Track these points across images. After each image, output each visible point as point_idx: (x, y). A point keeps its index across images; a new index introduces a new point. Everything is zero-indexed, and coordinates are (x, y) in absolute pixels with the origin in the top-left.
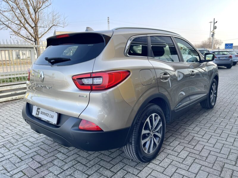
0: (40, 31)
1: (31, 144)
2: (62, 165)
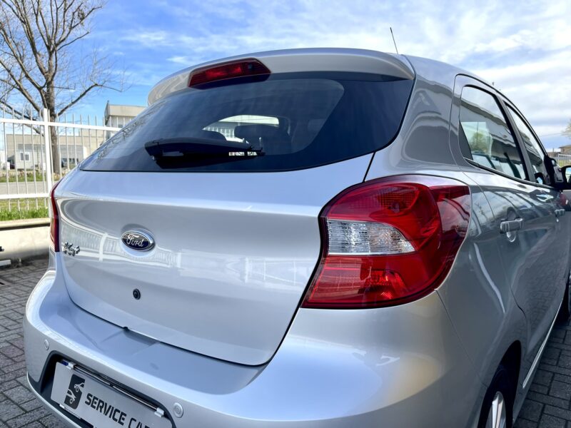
0: (60, 98)
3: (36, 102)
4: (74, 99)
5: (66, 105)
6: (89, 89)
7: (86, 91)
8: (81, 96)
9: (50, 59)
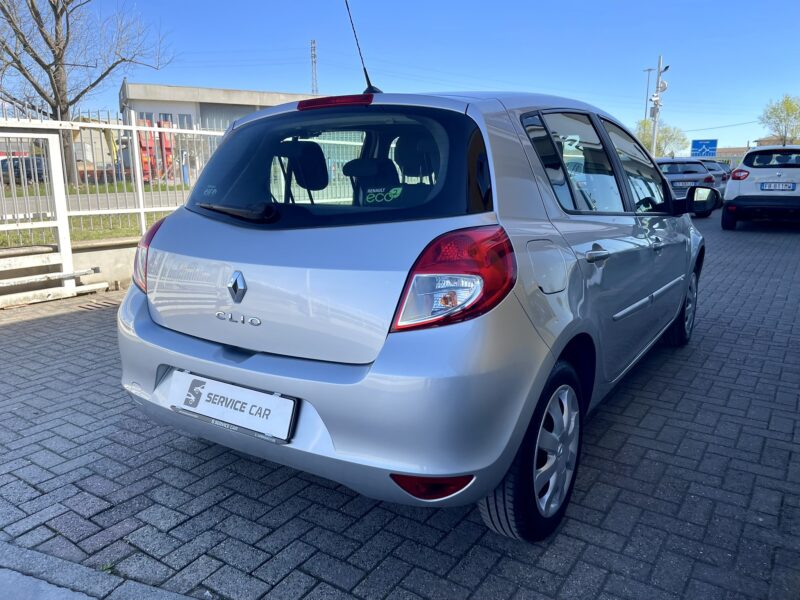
0: (73, 79)
1: (68, 446)
2: (180, 502)
3: (41, 84)
4: (93, 82)
5: (83, 89)
6: (113, 67)
7: (110, 69)
8: (103, 76)
9: (57, 24)
